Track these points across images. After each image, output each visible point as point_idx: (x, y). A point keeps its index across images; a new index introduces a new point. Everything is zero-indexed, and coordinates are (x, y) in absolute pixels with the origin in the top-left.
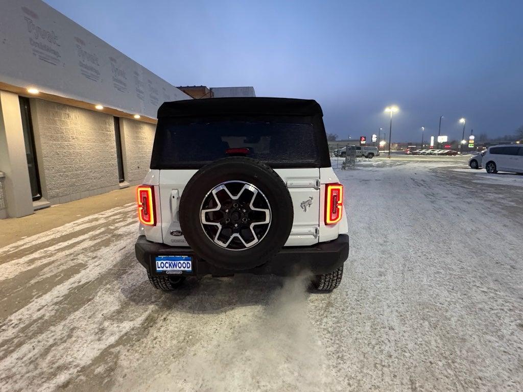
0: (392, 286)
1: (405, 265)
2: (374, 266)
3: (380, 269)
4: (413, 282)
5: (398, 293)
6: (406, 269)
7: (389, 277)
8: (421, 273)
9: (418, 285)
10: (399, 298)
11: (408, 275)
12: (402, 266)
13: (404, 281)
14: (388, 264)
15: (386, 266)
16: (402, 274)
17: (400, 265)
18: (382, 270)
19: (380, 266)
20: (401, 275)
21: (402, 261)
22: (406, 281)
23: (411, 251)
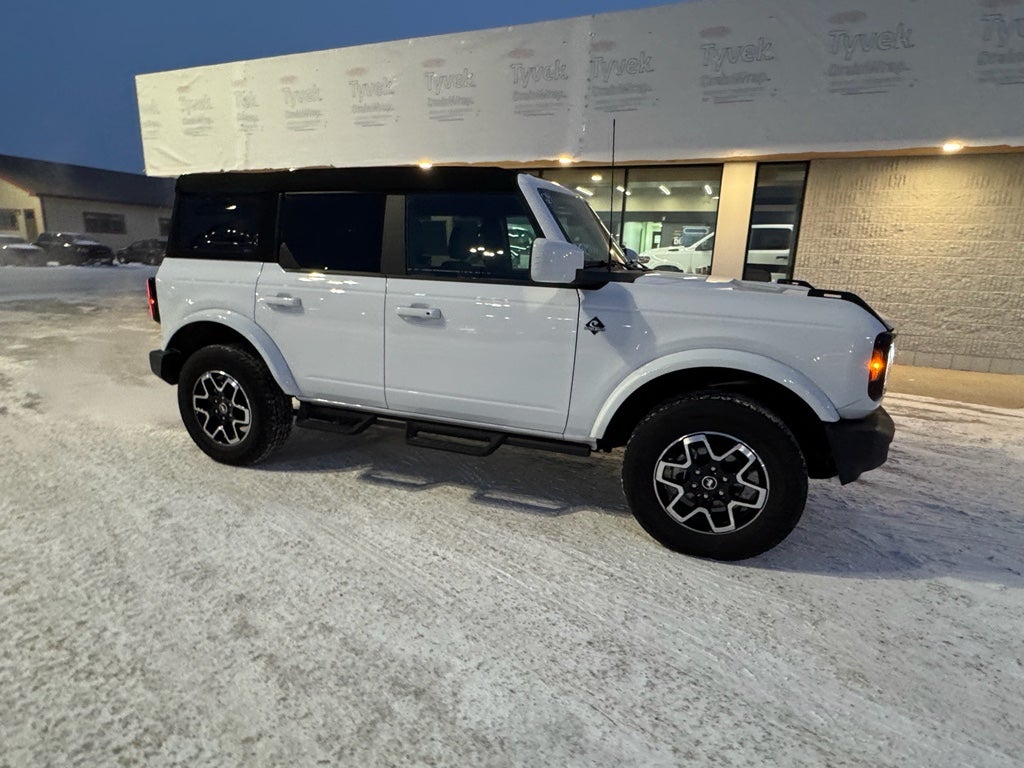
0: (125, 504)
1: (120, 564)
2: (192, 519)
3: (173, 520)
4: (84, 531)
5: (108, 499)
6: (112, 553)
7: (140, 515)
8: (68, 559)
9: (71, 530)
10: (103, 493)
11: (103, 541)
12: (125, 554)
13: (105, 523)
14: (164, 543)
15: (166, 535)
16: (115, 536)
17: (131, 554)
18: (167, 522)
19: (177, 528)
20: (117, 532)
21: (135, 573)
22: (101, 524)
23: (124, 638)
